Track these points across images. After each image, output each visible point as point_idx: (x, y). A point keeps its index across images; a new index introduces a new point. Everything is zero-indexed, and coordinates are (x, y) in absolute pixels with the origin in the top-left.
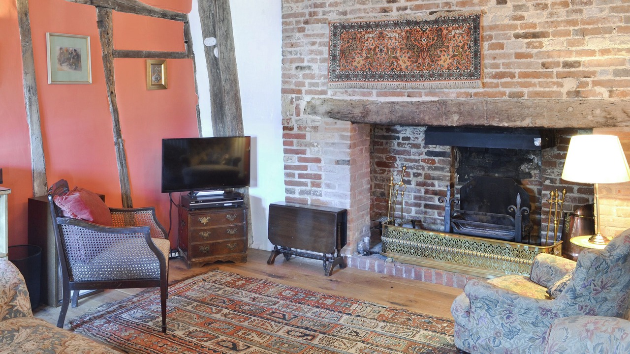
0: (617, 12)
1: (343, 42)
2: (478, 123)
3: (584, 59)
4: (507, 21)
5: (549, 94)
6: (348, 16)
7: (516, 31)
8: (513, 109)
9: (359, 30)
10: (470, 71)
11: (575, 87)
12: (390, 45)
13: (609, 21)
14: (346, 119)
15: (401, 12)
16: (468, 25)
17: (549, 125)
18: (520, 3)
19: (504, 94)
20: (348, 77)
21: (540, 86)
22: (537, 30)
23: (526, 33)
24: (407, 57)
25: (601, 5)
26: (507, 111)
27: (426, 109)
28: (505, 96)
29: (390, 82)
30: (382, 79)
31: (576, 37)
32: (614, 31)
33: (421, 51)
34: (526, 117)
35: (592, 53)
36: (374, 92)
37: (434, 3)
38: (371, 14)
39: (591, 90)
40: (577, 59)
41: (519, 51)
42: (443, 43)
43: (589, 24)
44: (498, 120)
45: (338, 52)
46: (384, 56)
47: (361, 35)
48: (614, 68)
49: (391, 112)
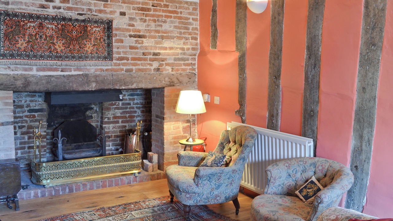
0: (176, 29)
1: (6, 27)
2: (108, 88)
3: (162, 51)
4: (125, 27)
5: (145, 70)
6: (10, 6)
7: (130, 33)
8: (127, 79)
9: (23, 19)
10: (105, 55)
11: (158, 66)
12: (48, 33)
13: (173, 33)
14: (8, 89)
15: (56, 10)
16: (103, 25)
17: (145, 87)
18: (133, 17)
19: (122, 70)
20: (12, 56)
21: (142, 66)
22: (141, 34)
23: (136, 35)
24: (61, 44)
25: (170, 24)
26: (124, 80)
27: (74, 80)
28: (123, 71)
29: (49, 60)
30: (43, 59)
31: (159, 40)
32: (175, 38)
33: (72, 40)
34: (134, 83)
35: (165, 49)
36: (35, 68)
37: (81, 8)
38: (31, 8)
39: (164, 68)
40: (159, 51)
41: (131, 45)
42: (88, 36)
43: (165, 33)
44: (119, 85)
45: (2, 35)
46: (43, 41)
47: (24, 23)
48: (174, 57)
49: (48, 83)
